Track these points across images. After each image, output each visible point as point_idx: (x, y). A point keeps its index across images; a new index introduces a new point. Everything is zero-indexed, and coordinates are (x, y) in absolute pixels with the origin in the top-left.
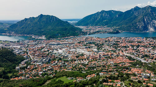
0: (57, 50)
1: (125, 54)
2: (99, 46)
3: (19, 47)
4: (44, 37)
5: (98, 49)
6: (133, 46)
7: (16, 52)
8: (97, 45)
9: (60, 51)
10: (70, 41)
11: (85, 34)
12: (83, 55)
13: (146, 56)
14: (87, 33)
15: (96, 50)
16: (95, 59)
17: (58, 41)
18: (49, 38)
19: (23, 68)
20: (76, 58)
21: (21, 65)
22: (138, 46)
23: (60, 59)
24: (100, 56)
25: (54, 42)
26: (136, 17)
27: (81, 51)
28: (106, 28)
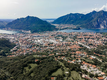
0: (37, 40)
1: (79, 43)
2: (64, 38)
3: (13, 38)
4: (29, 32)
5: (63, 40)
6: (85, 38)
7: (11, 41)
8: (63, 37)
9: (39, 41)
10: (46, 34)
11: (57, 29)
12: (52, 43)
13: (91, 44)
14: (58, 29)
15: (61, 40)
16: (59, 46)
17: (38, 35)
18: (33, 32)
19: (15, 51)
20: (48, 45)
21: (14, 49)
22: (88, 39)
23: (38, 46)
24: (63, 44)
25: (36, 35)
27: (52, 41)
28: (72, 26)
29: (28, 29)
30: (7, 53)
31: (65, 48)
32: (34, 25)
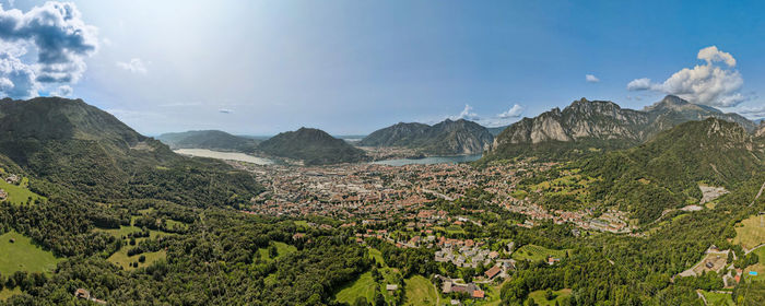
0: (316, 184)
1: (424, 190)
2: (387, 180)
3: (264, 173)
4: (301, 163)
5: (384, 185)
6: (438, 177)
7: (259, 179)
8: (384, 178)
9: (320, 186)
10: (341, 171)
11: (369, 159)
12: (355, 194)
13: (453, 190)
14: (372, 158)
15: (380, 186)
16: (374, 201)
17: (322, 170)
18: (308, 165)
19: (259, 202)
20: (341, 199)
21: (258, 198)
22: (445, 177)
23: (316, 198)
24: (383, 196)
25: (314, 171)
26: (447, 134)
27: (353, 188)
28: (405, 150)
29: (298, 157)
30: (242, 202)
31: (388, 206)
32: (313, 147)
